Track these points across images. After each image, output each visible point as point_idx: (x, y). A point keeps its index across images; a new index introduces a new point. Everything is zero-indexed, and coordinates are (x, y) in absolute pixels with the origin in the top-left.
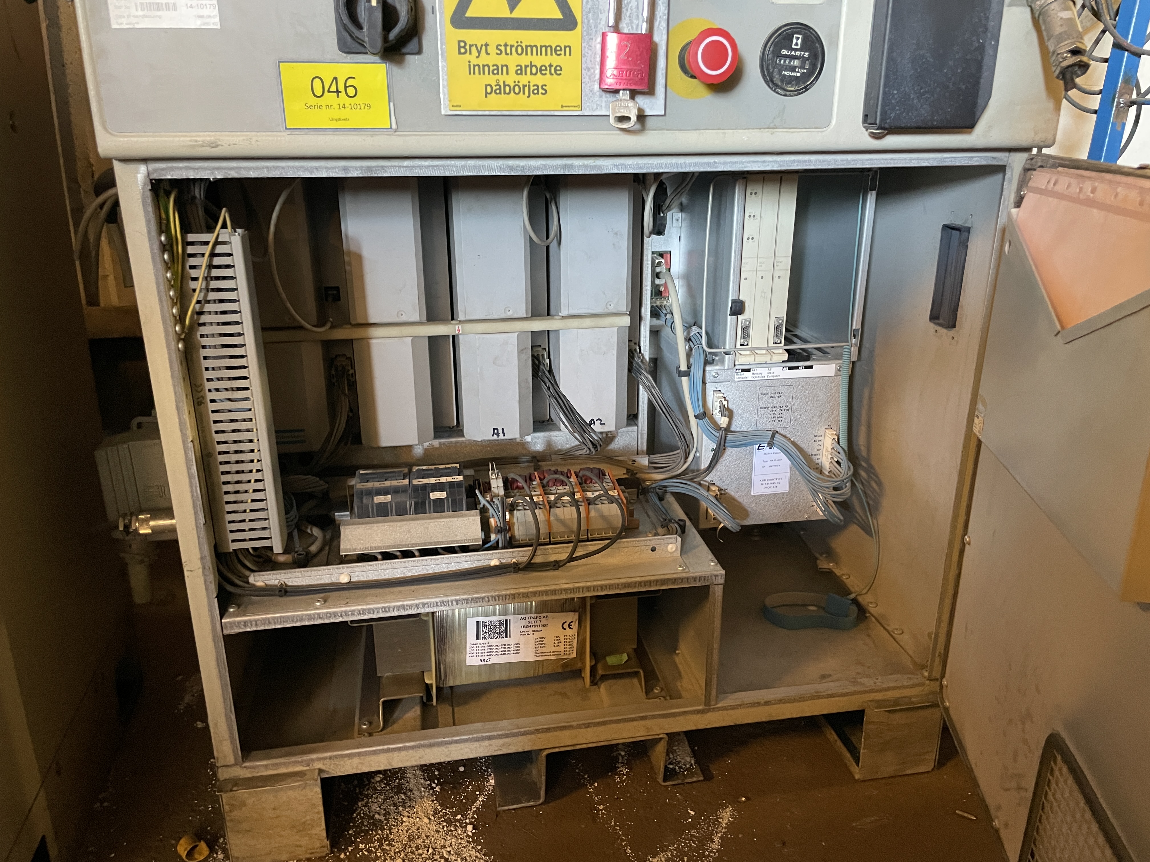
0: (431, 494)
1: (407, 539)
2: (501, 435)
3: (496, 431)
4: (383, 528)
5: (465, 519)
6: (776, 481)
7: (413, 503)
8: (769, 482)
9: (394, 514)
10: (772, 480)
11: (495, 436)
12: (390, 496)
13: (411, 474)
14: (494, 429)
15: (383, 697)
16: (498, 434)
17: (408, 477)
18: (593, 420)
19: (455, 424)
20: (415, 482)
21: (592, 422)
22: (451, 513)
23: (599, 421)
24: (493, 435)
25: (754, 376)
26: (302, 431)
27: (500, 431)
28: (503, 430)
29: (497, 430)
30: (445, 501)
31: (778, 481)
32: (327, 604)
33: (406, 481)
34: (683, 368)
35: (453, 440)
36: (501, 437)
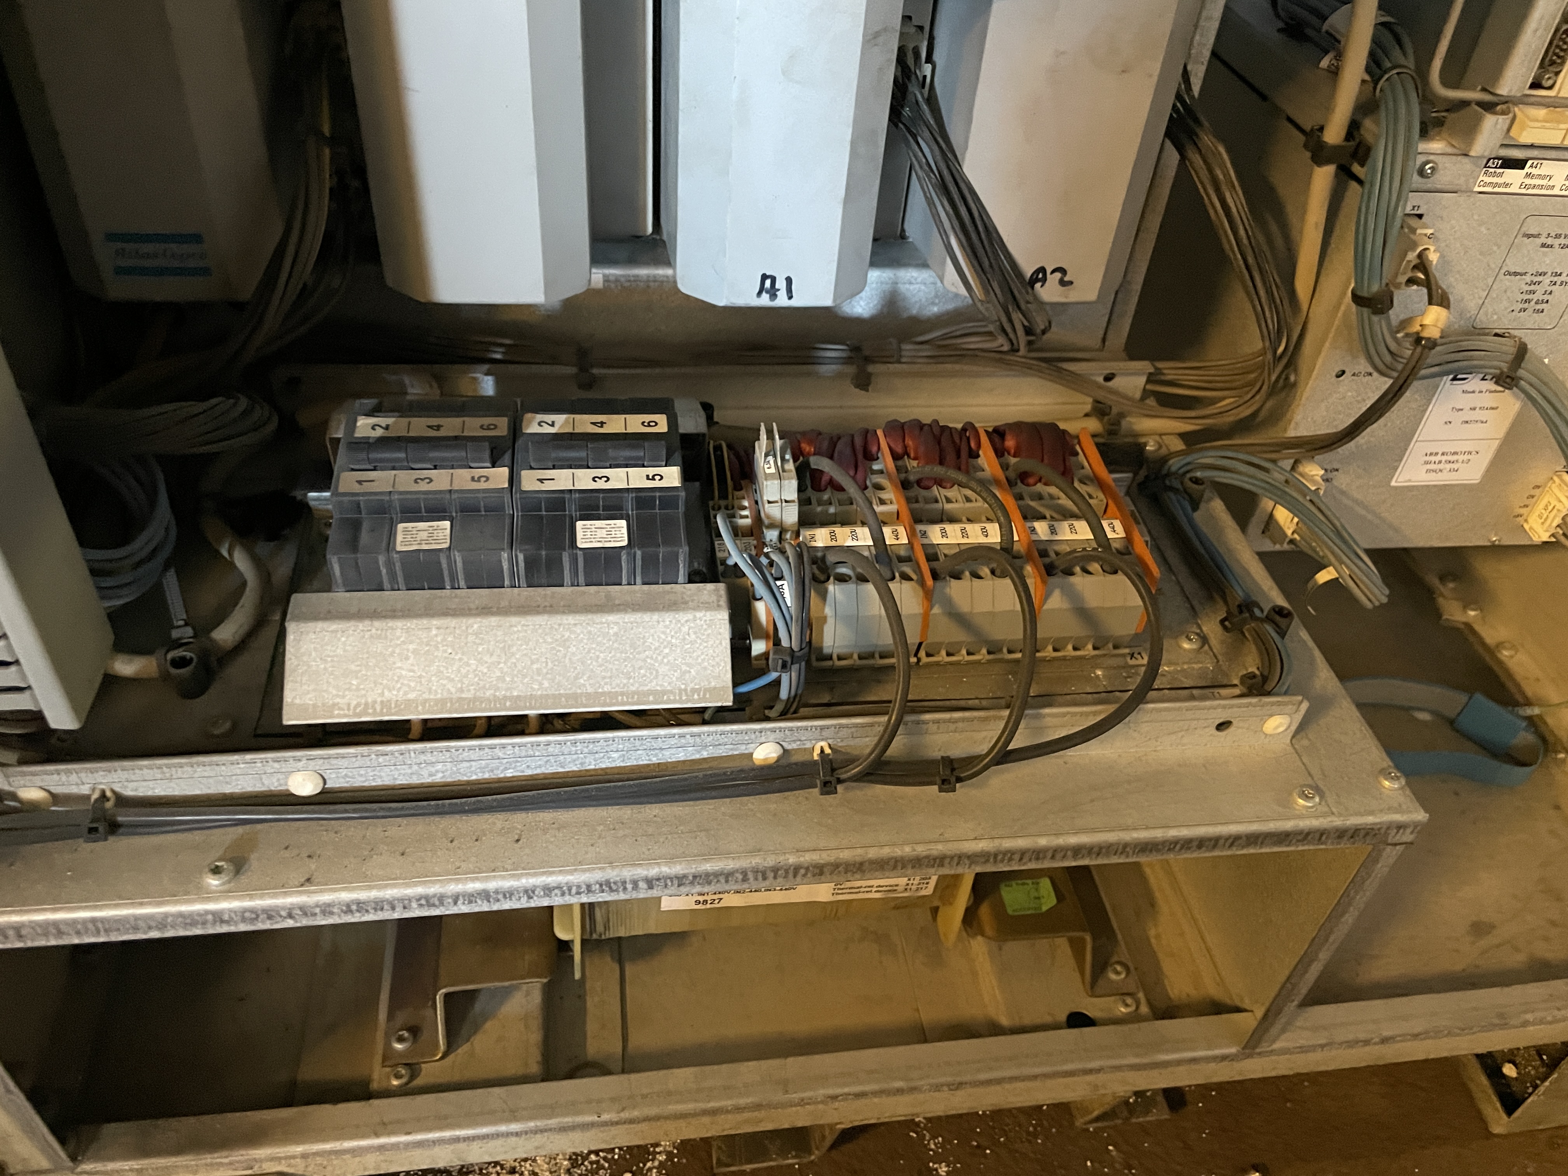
0: (579, 524)
1: (501, 679)
2: (782, 295)
3: (768, 283)
4: (423, 635)
5: (683, 616)
6: (1461, 458)
7: (521, 557)
8: (1444, 458)
9: (462, 583)
10: (1455, 453)
11: (765, 296)
12: (447, 524)
13: (519, 443)
14: (764, 277)
15: (445, 987)
16: (773, 293)
17: (507, 457)
18: (1042, 270)
19: (650, 229)
20: (530, 481)
21: (1040, 275)
22: (640, 589)
23: (1058, 275)
24: (759, 294)
25: (1528, 181)
26: (197, 238)
27: (781, 284)
28: (789, 281)
29: (773, 279)
30: (624, 557)
31: (1466, 457)
32: (244, 879)
33: (499, 476)
34: (1334, 135)
35: (643, 272)
36: (782, 300)
